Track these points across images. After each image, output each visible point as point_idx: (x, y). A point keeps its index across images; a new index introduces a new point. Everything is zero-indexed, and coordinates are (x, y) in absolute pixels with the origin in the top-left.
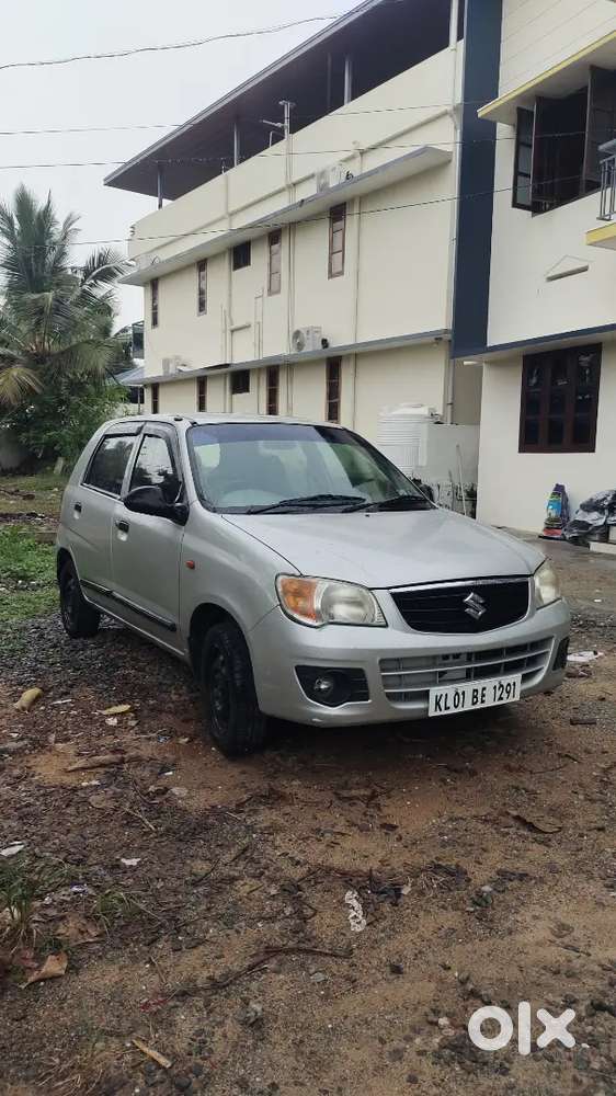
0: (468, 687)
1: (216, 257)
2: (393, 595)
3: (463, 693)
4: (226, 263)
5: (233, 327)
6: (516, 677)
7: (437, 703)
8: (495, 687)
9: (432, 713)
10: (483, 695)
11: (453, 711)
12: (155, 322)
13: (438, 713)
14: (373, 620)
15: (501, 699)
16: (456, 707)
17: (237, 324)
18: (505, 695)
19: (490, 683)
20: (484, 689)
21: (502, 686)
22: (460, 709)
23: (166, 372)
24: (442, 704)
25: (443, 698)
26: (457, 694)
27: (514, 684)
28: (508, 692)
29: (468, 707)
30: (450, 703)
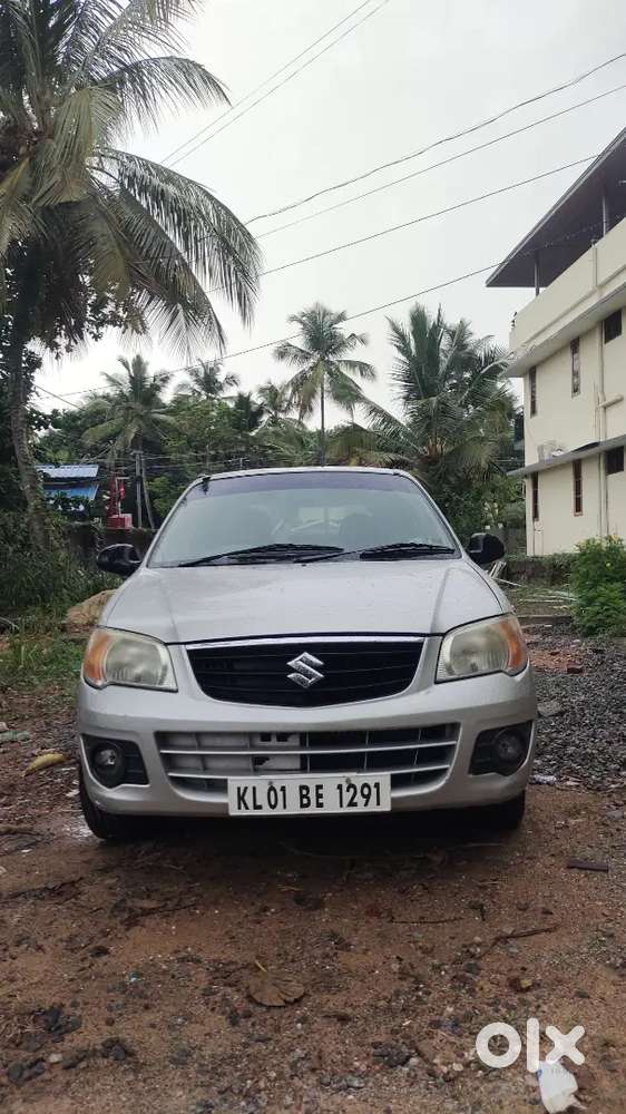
0: (293, 782)
1: (588, 333)
2: (189, 652)
3: (283, 789)
4: (597, 338)
5: (606, 402)
6: (383, 777)
7: (241, 798)
8: (340, 787)
9: (234, 811)
10: (319, 796)
11: (266, 811)
12: (534, 411)
13: (244, 812)
14: (161, 682)
15: (352, 804)
16: (273, 807)
17: (609, 400)
18: (359, 799)
19: (330, 781)
20: (319, 787)
21: (351, 786)
22: (279, 811)
23: (541, 461)
24: (249, 798)
25: (250, 791)
26: (272, 789)
27: (377, 785)
28: (367, 797)
29: (293, 808)
30: (262, 799)
